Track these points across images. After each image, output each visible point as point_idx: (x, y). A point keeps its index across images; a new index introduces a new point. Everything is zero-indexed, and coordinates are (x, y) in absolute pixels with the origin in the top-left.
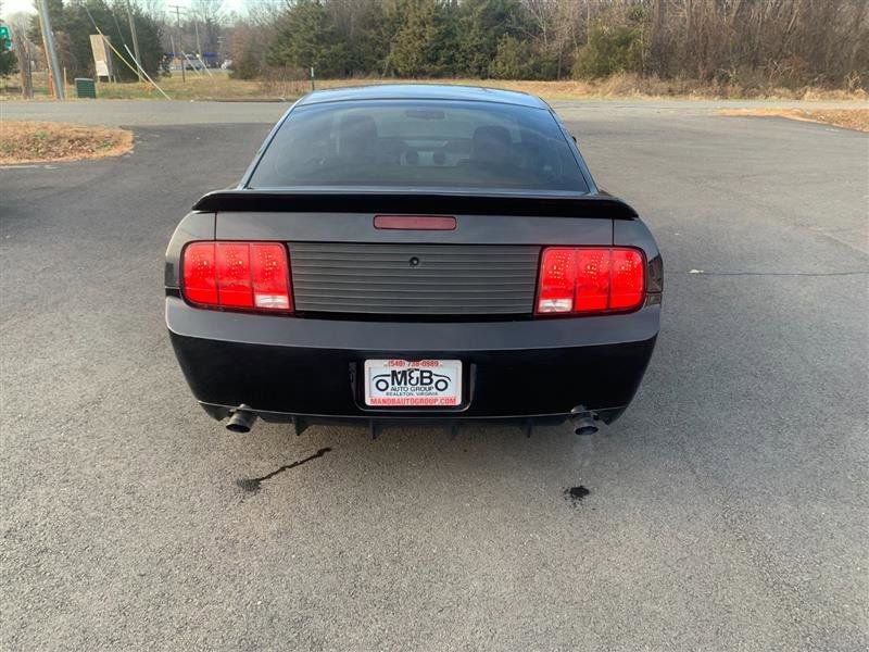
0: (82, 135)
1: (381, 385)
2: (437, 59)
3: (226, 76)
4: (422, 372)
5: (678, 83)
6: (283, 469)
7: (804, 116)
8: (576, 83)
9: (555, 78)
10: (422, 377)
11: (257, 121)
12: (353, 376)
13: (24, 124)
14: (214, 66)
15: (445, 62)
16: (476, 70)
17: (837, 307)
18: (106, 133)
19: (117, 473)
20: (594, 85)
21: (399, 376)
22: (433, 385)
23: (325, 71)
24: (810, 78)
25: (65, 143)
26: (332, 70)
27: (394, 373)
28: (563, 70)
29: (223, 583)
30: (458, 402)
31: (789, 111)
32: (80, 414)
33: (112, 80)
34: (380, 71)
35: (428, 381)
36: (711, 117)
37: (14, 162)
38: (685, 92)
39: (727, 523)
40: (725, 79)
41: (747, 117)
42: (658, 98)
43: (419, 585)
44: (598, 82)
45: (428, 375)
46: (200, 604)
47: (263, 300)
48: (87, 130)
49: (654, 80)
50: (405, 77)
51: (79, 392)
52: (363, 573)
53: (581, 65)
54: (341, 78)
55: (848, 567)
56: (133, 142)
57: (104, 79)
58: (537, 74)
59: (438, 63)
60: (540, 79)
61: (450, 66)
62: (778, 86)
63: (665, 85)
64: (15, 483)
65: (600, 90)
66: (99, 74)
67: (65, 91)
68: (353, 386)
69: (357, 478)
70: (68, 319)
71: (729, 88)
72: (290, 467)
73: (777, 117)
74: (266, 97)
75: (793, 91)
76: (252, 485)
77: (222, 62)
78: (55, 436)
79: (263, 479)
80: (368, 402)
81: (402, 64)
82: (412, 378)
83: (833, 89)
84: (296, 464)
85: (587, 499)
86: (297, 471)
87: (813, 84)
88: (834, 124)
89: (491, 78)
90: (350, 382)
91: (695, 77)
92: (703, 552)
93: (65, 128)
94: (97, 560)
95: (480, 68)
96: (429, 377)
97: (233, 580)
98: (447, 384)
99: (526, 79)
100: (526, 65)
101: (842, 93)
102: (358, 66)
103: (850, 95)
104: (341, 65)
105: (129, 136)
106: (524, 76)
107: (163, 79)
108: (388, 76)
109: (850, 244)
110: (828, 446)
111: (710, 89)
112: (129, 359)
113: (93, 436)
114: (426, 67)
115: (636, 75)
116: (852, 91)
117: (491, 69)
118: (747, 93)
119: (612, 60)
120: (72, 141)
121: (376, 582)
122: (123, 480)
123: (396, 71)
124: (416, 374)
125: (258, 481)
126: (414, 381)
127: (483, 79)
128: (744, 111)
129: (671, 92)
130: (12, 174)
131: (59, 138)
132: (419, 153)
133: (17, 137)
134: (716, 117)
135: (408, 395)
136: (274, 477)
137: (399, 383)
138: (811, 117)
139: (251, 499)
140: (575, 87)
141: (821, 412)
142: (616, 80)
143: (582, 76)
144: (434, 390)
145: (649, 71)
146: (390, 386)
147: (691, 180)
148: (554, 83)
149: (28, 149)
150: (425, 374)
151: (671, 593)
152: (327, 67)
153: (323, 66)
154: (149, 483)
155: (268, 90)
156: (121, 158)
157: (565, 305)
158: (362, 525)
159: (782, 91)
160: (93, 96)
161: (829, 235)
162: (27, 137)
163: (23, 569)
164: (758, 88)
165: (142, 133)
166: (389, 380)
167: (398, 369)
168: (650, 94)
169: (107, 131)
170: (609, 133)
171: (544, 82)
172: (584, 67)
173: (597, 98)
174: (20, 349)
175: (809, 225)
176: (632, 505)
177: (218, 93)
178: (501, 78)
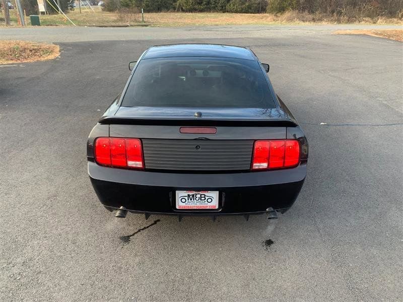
0: (36, 47)
1: (183, 200)
2: (202, 3)
3: (100, 10)
4: (201, 195)
5: (318, 15)
6: (139, 231)
7: (376, 34)
8: (268, 15)
9: (258, 12)
10: (201, 197)
11: (117, 39)
12: (170, 196)
13: (8, 42)
14: (94, 4)
15: (206, 4)
16: (221, 8)
17: (387, 143)
18: (47, 46)
19: (67, 233)
20: (277, 16)
21: (191, 197)
22: (206, 200)
23: (148, 9)
24: (380, 12)
25: (28, 52)
26: (152, 8)
27: (189, 195)
28: (262, 8)
29: (117, 288)
30: (217, 207)
31: (369, 31)
32: (48, 202)
33: (47, 14)
34: (174, 8)
35: (204, 199)
36: (332, 35)
37: (5, 63)
38: (320, 20)
39: (333, 258)
40: (340, 13)
41: (350, 35)
42: (307, 23)
43: (200, 289)
44: (278, 15)
45: (203, 196)
46: (108, 298)
47: (131, 163)
48: (38, 45)
49: (306, 14)
50: (187, 12)
51: (47, 190)
52: (177, 284)
53: (271, 6)
54: (156, 12)
55: (384, 280)
56: (60, 51)
57: (43, 13)
58: (250, 10)
59: (202, 4)
60: (251, 13)
61: (208, 6)
62: (365, 17)
63: (311, 16)
64: (24, 238)
65: (280, 19)
66: (40, 11)
67: (25, 20)
68: (171, 200)
69: (172, 236)
70: (38, 151)
71: (342, 18)
72: (142, 230)
73: (364, 35)
74: (120, 24)
75: (372, 19)
76: (126, 239)
77: (98, 2)
78: (39, 214)
79: (131, 236)
80: (177, 207)
81: (184, 5)
82: (196, 197)
83: (391, 18)
84: (145, 228)
85: (272, 245)
86: (145, 232)
87: (382, 15)
88: (391, 38)
89: (228, 12)
90: (169, 198)
91: (325, 12)
92: (322, 273)
93: (28, 44)
94: (63, 277)
95: (223, 7)
96: (204, 197)
97: (121, 287)
98: (212, 201)
99: (244, 13)
100: (244, 6)
101: (395, 20)
102: (164, 6)
103: (399, 21)
104: (156, 6)
105: (58, 48)
106: (243, 11)
107: (71, 11)
108: (178, 11)
109: (395, 108)
110: (379, 218)
111: (332, 18)
112: (67, 173)
113: (55, 214)
114: (196, 7)
115: (297, 11)
116: (400, 19)
117: (228, 7)
118: (350, 20)
119: (286, 4)
120: (31, 51)
121: (182, 288)
122: (70, 236)
123: (182, 9)
124: (198, 196)
125: (129, 237)
126: (197, 199)
127: (224, 12)
128: (348, 32)
129: (314, 20)
130: (6, 70)
131: (25, 49)
132: (196, 71)
133: (5, 49)
134: (335, 35)
135: (195, 205)
136: (136, 235)
137: (191, 200)
138: (380, 34)
139: (126, 246)
140: (267, 17)
141: (377, 200)
142: (287, 14)
143: (271, 12)
144: (207, 202)
145: (304, 9)
146: (187, 201)
147: (322, 72)
148: (258, 15)
149: (11, 55)
150: (202, 196)
151: (308, 293)
152: (149, 7)
153: (147, 6)
154: (81, 238)
155: (121, 19)
156: (55, 60)
157: (264, 165)
158: (175, 259)
159: (367, 19)
160: (39, 25)
161: (385, 103)
162: (10, 49)
163: (32, 281)
164: (356, 18)
165: (64, 46)
166: (186, 198)
167: (190, 194)
168: (303, 21)
169: (47, 45)
170: (284, 45)
171: (253, 14)
172: (272, 7)
173: (278, 24)
174: (19, 168)
175: (376, 97)
176: (292, 249)
177: (97, 21)
178: (232, 12)
